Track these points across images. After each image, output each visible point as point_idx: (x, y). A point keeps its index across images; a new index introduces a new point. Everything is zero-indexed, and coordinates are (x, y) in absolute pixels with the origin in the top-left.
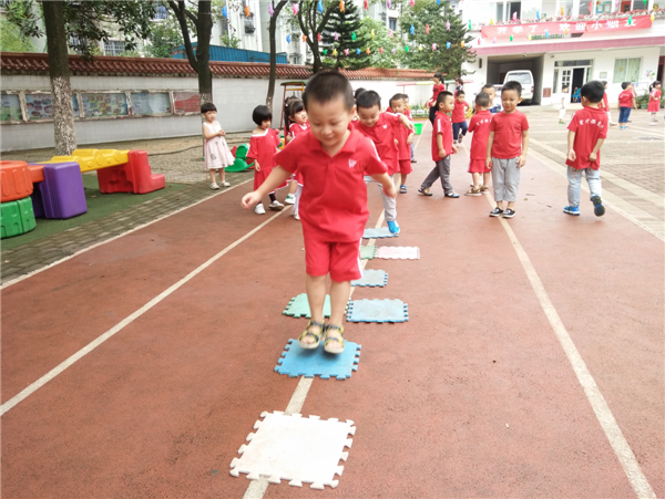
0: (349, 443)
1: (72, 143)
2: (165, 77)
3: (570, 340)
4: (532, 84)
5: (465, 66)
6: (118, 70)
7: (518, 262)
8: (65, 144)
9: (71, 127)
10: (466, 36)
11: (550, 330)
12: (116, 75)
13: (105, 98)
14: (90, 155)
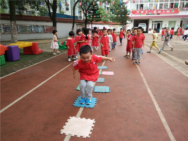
0: (93, 125)
1: (16, 40)
2: (43, 22)
3: (154, 98)
4: (146, 27)
5: (127, 22)
6: (30, 19)
7: (141, 77)
8: (14, 40)
9: (16, 35)
10: (128, 13)
11: (149, 95)
12: (29, 21)
13: (26, 27)
14: (21, 43)
